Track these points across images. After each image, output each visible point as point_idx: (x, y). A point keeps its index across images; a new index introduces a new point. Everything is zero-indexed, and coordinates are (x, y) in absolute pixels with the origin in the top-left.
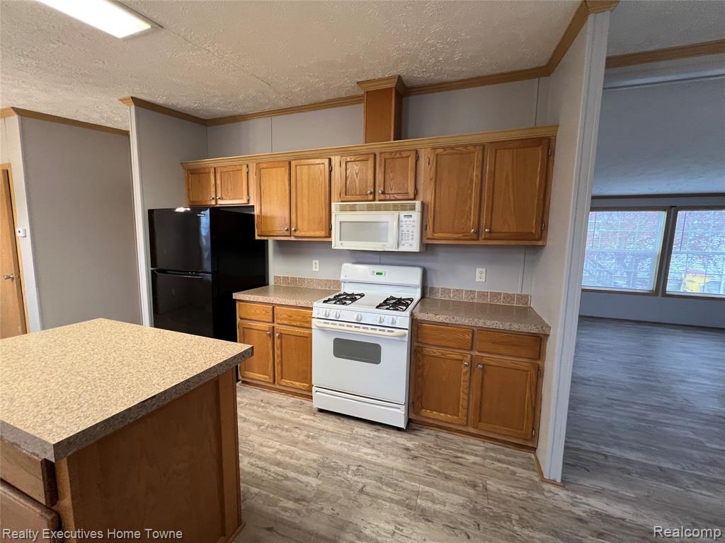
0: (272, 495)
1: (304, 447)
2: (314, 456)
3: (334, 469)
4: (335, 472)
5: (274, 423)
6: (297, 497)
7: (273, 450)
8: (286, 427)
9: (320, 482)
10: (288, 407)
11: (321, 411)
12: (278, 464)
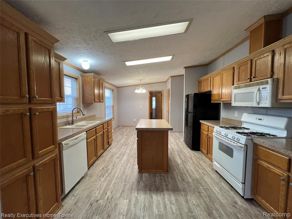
0: (178, 174)
1: (198, 174)
2: (198, 177)
3: (199, 183)
4: (198, 184)
5: (198, 164)
6: (183, 179)
7: (190, 168)
8: (200, 167)
9: (191, 181)
10: (207, 164)
11: (216, 171)
12: (187, 171)
